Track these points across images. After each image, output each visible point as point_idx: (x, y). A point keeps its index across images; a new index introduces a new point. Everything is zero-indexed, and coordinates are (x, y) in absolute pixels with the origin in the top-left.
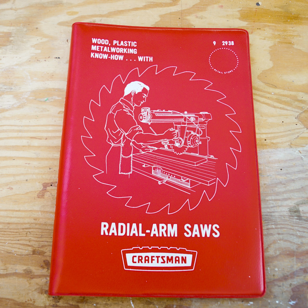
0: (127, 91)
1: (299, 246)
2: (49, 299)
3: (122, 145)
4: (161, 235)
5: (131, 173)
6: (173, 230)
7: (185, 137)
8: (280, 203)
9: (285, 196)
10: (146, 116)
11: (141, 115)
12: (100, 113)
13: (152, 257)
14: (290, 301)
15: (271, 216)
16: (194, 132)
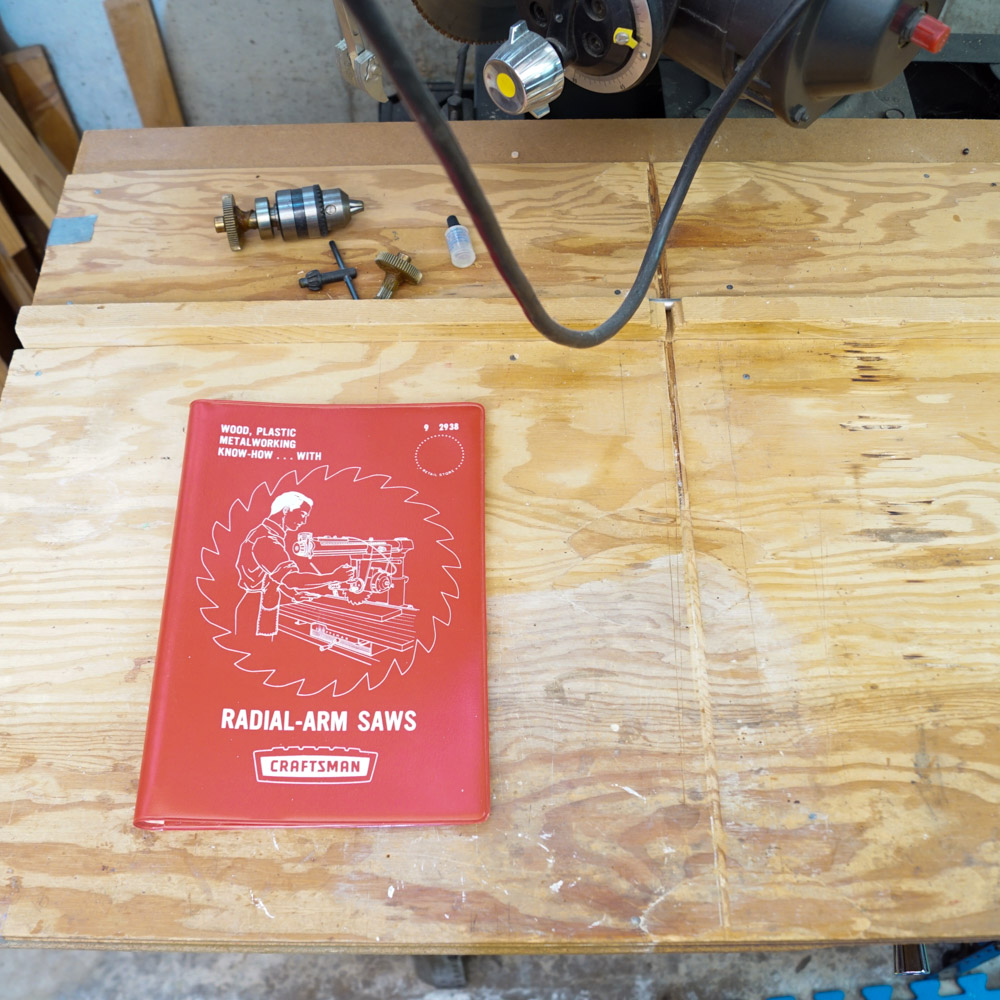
0: (276, 508)
1: (561, 745)
2: (138, 841)
3: (263, 590)
4: (319, 729)
5: (276, 633)
6: (340, 721)
7: (367, 577)
8: (529, 678)
9: (540, 666)
10: (305, 546)
11: (297, 545)
12: (230, 542)
13: (304, 762)
14: (542, 834)
15: (515, 698)
16: (384, 569)
